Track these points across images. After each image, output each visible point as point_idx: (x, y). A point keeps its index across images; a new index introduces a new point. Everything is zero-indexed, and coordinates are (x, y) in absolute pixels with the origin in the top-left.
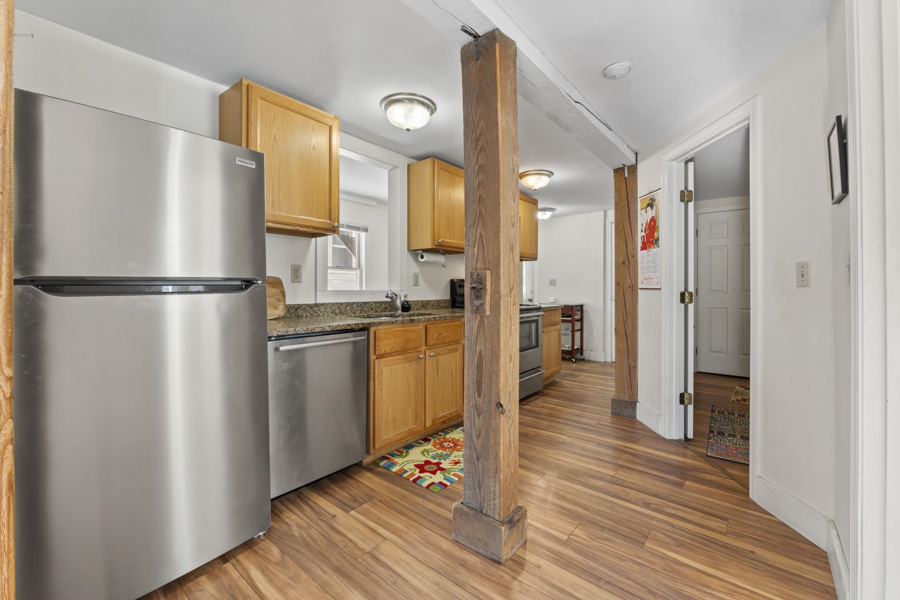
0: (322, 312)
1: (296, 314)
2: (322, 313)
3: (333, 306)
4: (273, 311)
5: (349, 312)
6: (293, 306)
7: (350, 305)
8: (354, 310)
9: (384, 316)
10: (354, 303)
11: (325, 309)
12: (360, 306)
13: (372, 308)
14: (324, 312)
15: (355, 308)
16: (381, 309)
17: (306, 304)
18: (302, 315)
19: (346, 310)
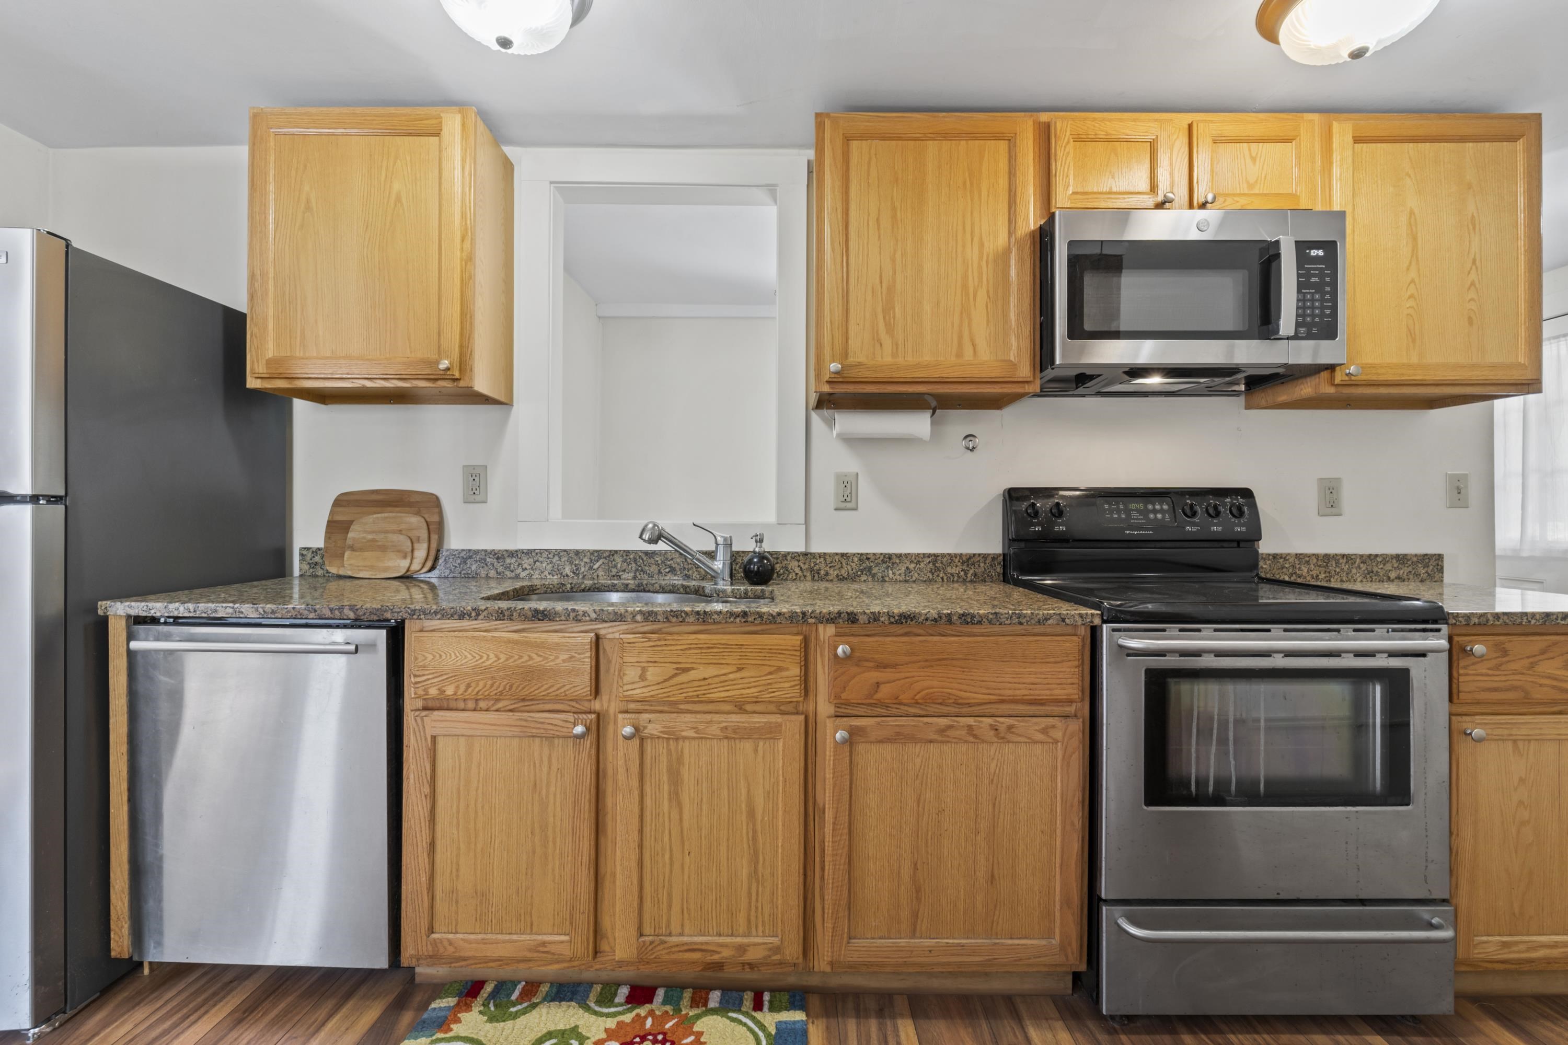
0: (526, 569)
1: (463, 570)
2: (527, 572)
3: (556, 558)
4: (398, 561)
5: (601, 573)
6: (455, 553)
7: (605, 558)
8: (614, 570)
9: (681, 590)
10: (616, 552)
11: (535, 562)
12: (635, 560)
13: (670, 567)
14: (532, 569)
15: (619, 565)
17: (486, 551)
18: (477, 574)
19: (591, 568)
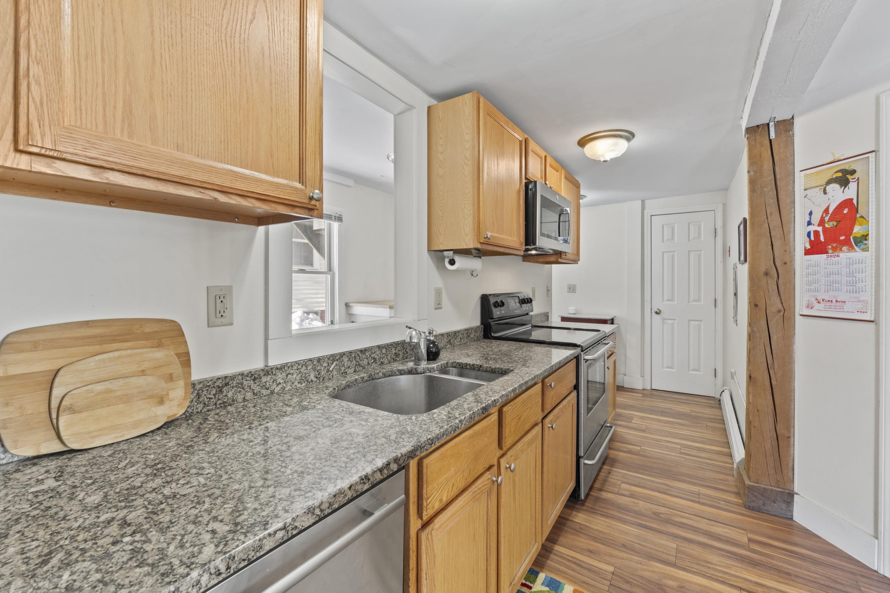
0: (280, 383)
1: (219, 400)
2: (280, 386)
3: (304, 368)
5: (335, 373)
6: (210, 383)
7: (337, 360)
8: (343, 368)
9: (397, 373)
10: (344, 354)
11: (287, 376)
12: (355, 357)
14: (285, 382)
15: (346, 364)
16: (389, 357)
17: (242, 374)
18: (233, 401)
19: (328, 370)
